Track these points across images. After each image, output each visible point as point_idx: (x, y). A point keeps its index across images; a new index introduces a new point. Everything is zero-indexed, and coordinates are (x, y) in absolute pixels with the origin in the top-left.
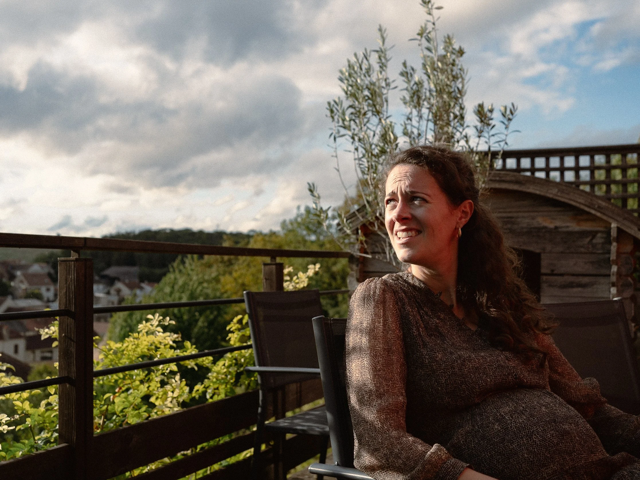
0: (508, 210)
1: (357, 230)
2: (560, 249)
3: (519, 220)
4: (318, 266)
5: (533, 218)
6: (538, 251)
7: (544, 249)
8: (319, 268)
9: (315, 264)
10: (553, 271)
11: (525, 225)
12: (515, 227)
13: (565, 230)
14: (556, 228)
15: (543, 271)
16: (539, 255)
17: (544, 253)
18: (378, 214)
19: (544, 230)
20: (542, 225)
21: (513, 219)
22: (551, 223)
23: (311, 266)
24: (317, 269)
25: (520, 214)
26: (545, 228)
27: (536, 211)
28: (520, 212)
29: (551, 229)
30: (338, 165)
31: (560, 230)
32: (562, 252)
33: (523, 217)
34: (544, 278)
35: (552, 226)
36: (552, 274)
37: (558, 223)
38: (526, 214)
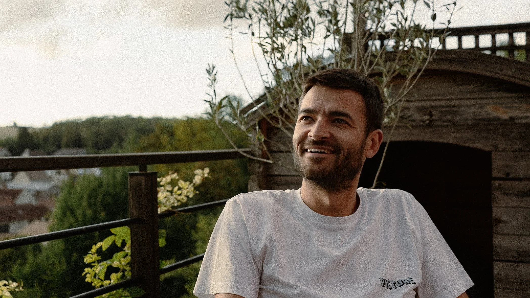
0: (448, 97)
1: (255, 126)
2: (517, 146)
3: (462, 109)
4: (207, 171)
5: (481, 107)
6: (488, 149)
7: (496, 147)
8: (208, 174)
9: (203, 169)
10: (508, 174)
11: (470, 116)
12: (458, 118)
13: (523, 121)
14: (512, 119)
15: (495, 174)
16: (488, 154)
17: (496, 151)
18: (281, 106)
19: (495, 122)
20: (492, 116)
21: (455, 109)
22: (505, 112)
23: (198, 172)
24: (206, 175)
25: (465, 102)
26: (498, 119)
27: (486, 98)
28: (464, 99)
29: (505, 120)
30: (233, 47)
31: (516, 121)
32: (520, 151)
33: (468, 106)
34: (497, 183)
35: (505, 117)
36: (507, 178)
37: (514, 113)
38: (471, 102)
